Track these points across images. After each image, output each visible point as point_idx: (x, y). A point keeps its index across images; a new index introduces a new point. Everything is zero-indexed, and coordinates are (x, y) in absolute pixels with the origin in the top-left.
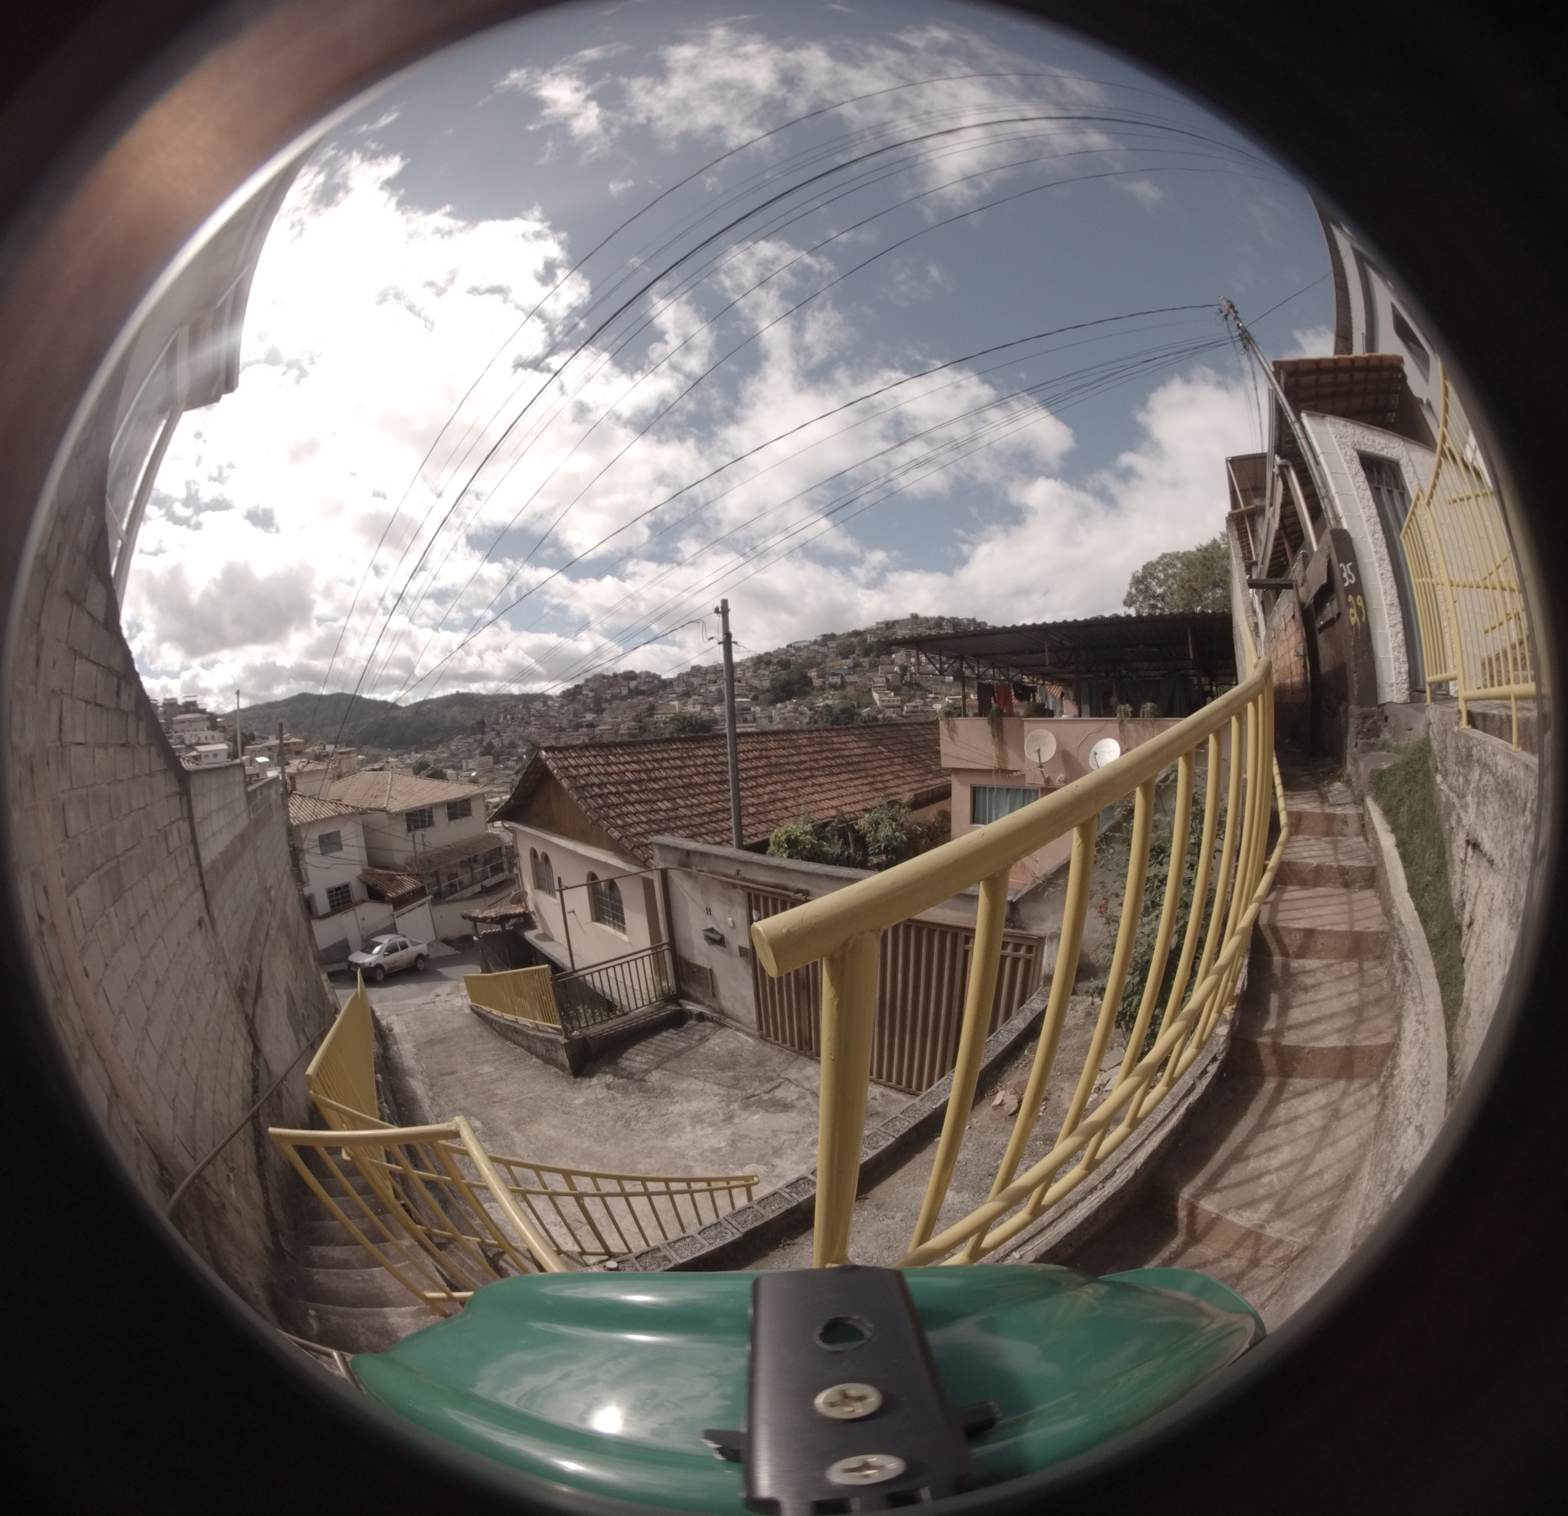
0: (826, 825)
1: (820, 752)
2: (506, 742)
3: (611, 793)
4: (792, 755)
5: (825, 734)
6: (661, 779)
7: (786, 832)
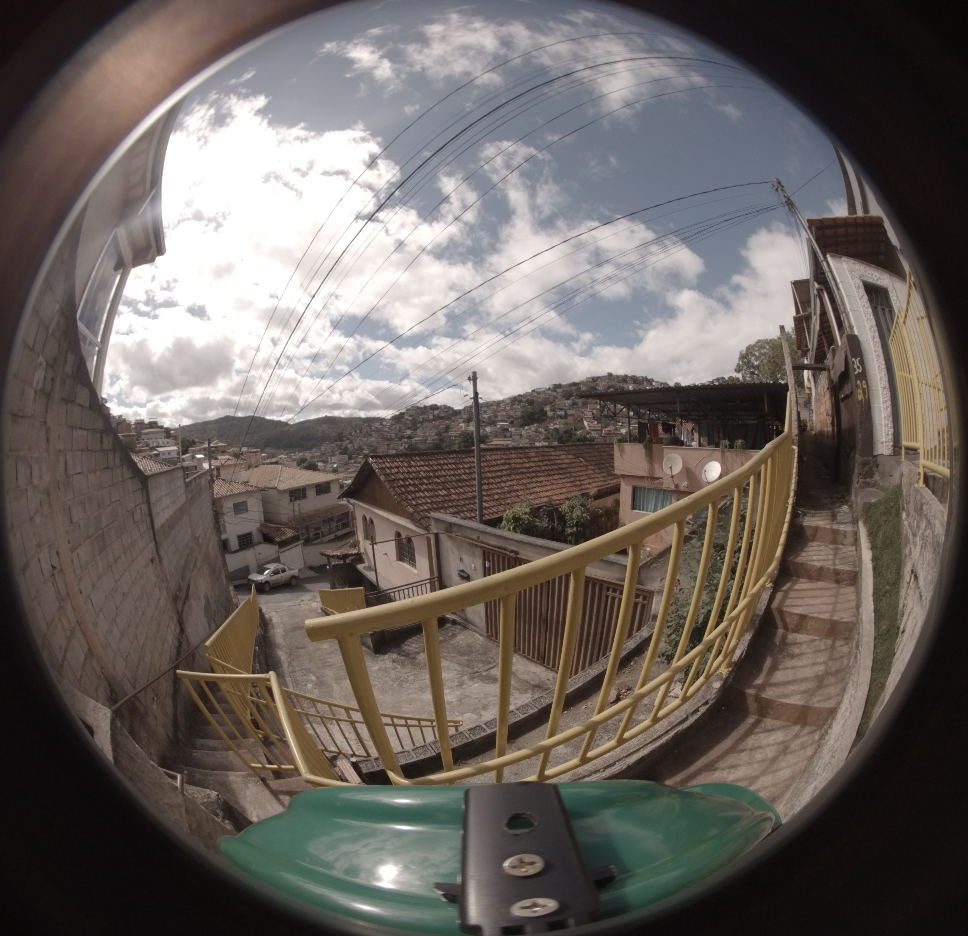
0: (540, 508)
1: (542, 461)
2: (356, 447)
3: (410, 484)
4: (525, 463)
5: (547, 450)
6: (442, 476)
7: (513, 512)
